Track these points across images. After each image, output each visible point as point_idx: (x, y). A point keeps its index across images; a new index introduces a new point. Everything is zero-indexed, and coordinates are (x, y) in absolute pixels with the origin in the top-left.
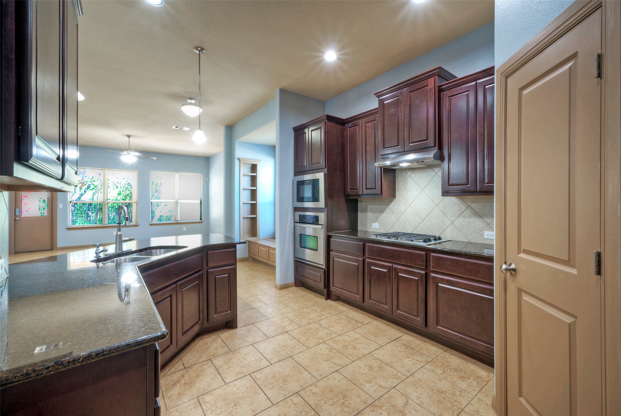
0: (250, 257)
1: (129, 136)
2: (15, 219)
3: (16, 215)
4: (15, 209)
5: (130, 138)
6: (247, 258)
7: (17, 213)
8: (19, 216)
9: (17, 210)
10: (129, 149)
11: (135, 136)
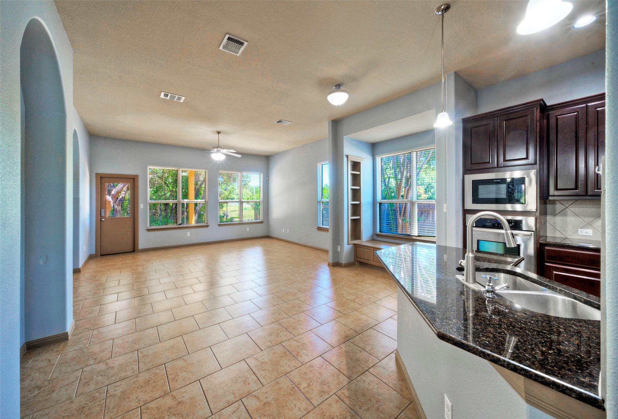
0: (357, 261)
1: (219, 133)
2: (101, 220)
3: (102, 216)
4: (101, 210)
5: (220, 135)
6: (353, 262)
7: (103, 214)
8: (104, 217)
9: (103, 210)
10: (218, 146)
11: (225, 133)
